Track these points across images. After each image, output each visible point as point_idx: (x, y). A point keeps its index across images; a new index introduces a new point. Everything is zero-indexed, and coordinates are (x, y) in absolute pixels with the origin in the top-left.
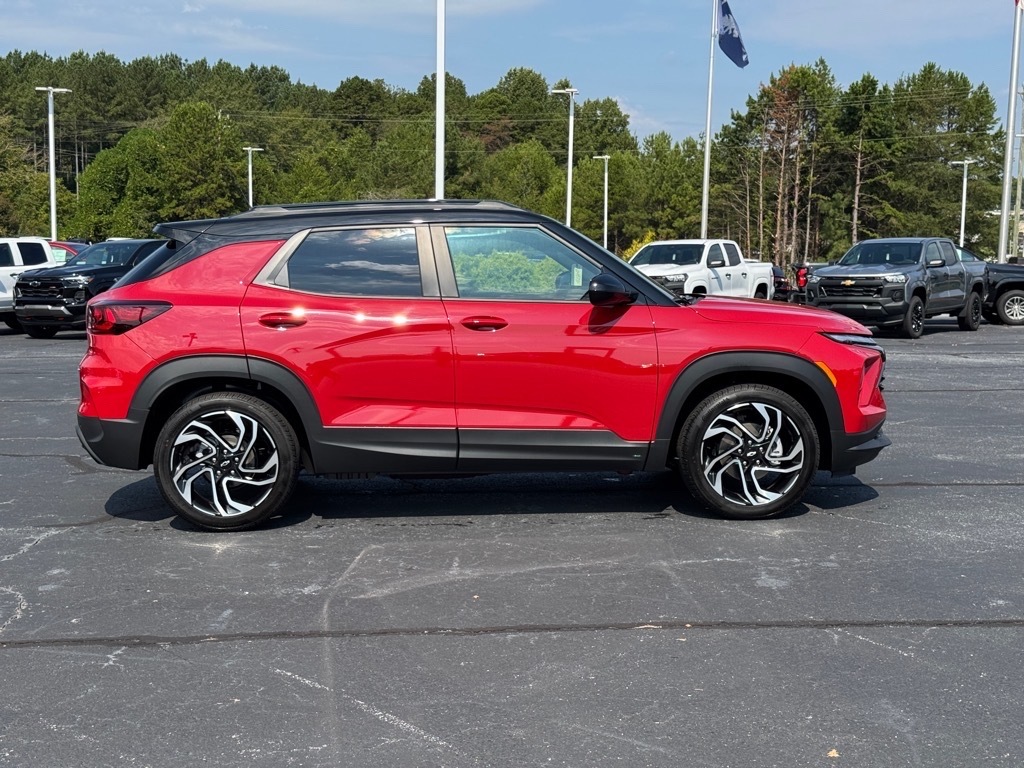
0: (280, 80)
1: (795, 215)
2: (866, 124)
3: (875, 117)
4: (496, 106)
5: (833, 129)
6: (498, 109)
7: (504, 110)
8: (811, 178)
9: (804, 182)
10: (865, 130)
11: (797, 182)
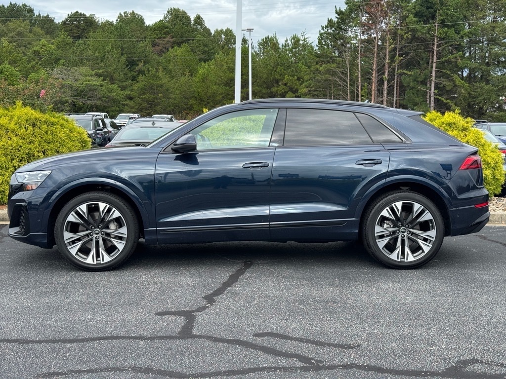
1: (385, 87)
5: (414, 19)
6: (163, 31)
7: (168, 32)
8: (398, 58)
9: (393, 61)
10: (440, 20)
11: (387, 61)
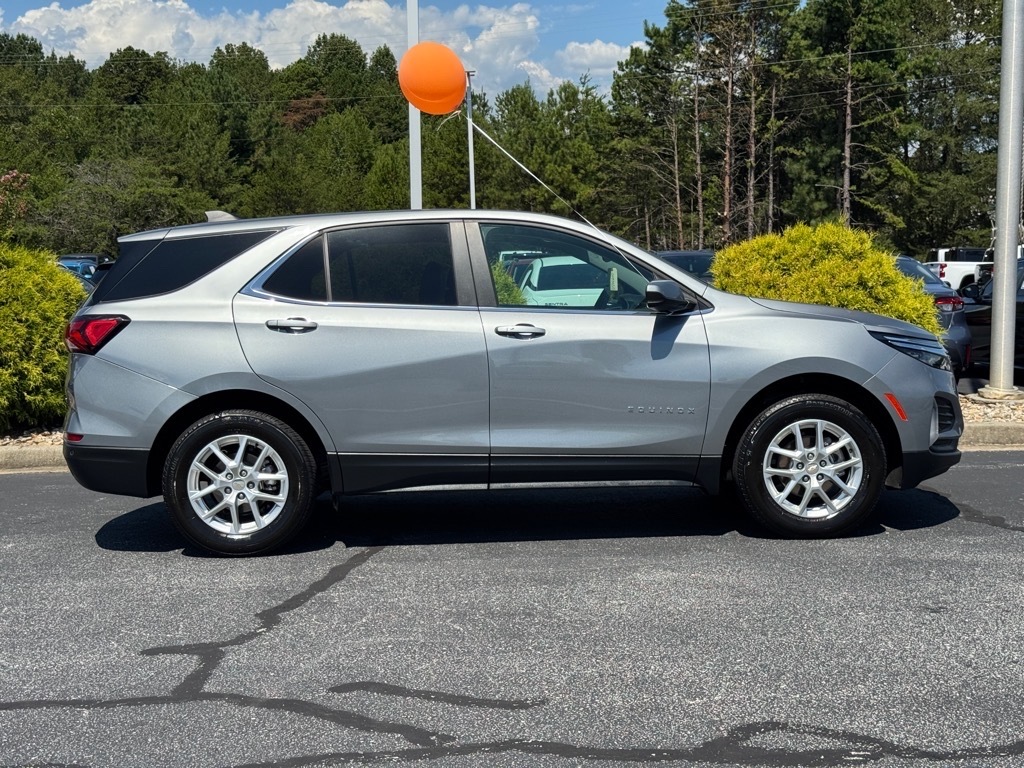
0: (31, 52)
1: (752, 182)
2: (859, 34)
3: (870, 21)
4: (304, 79)
5: (804, 43)
6: (306, 82)
7: (315, 83)
8: (773, 124)
9: (764, 129)
10: (856, 43)
11: (753, 129)
